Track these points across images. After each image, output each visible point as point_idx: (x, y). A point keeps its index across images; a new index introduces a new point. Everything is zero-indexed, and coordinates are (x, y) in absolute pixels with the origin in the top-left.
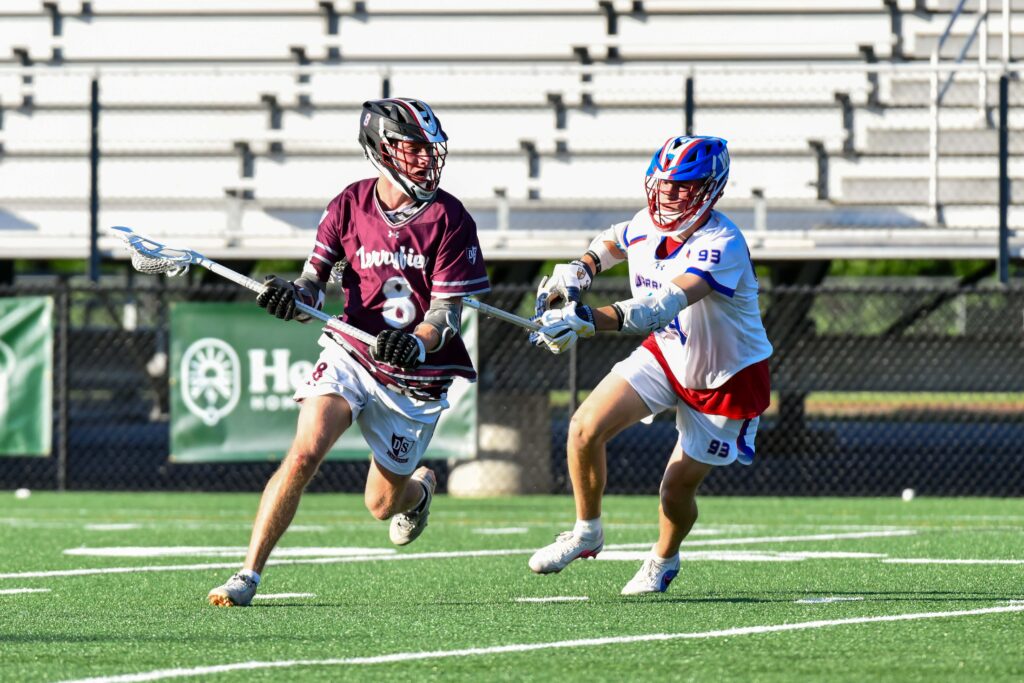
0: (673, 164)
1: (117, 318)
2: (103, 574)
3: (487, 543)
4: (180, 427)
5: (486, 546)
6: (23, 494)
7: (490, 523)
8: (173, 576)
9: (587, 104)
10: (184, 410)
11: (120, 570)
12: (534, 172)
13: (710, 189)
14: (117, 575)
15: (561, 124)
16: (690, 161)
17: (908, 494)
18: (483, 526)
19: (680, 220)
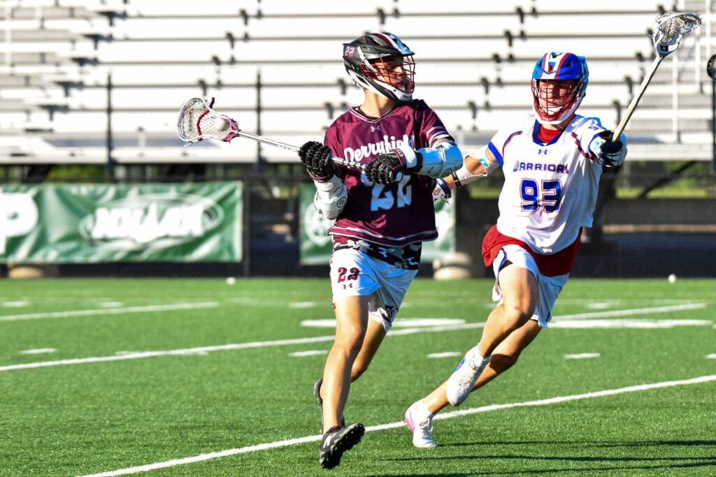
0: (556, 68)
1: (270, 191)
4: (306, 246)
6: (231, 281)
10: (307, 238)
12: (474, 117)
13: (580, 88)
15: (487, 92)
16: (567, 66)
17: (672, 278)
19: (561, 111)
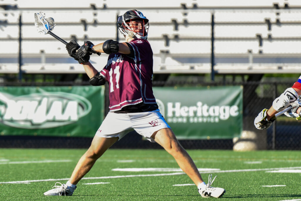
2: (126, 178)
3: (249, 167)
5: (249, 168)
7: (249, 160)
8: (149, 178)
9: (278, 22)
11: (131, 176)
12: (261, 44)
14: (131, 178)
15: (270, 29)
18: (247, 161)
